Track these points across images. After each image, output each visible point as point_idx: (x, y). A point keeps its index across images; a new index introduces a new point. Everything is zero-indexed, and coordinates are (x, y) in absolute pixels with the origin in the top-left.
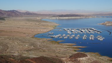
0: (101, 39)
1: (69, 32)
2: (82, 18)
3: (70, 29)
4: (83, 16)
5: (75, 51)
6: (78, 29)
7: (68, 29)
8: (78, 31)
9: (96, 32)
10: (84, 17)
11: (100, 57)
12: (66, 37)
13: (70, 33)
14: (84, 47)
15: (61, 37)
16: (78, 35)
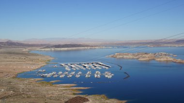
0: (109, 76)
1: (67, 68)
2: (86, 49)
3: (69, 64)
4: (87, 46)
5: (74, 94)
6: (80, 64)
7: (67, 65)
8: (79, 66)
9: (104, 67)
10: (89, 48)
11: (107, 101)
12: (63, 76)
13: (69, 70)
14: (86, 88)
15: (56, 76)
16: (80, 73)
